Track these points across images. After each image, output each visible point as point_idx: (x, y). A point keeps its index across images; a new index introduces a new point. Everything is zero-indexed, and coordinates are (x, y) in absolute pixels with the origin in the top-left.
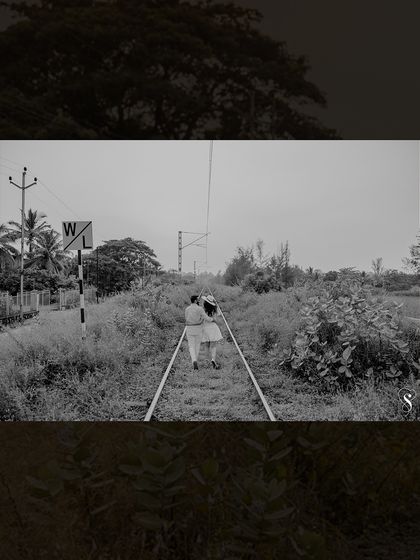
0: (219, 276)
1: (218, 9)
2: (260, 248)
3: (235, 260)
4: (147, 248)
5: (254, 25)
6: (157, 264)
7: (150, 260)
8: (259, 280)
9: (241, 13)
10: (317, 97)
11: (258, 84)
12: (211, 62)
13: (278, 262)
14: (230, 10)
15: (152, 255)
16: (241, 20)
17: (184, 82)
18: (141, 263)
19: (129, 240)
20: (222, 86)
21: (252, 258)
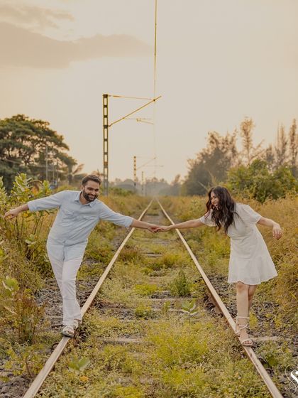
0: (176, 184)
1: (37, 122)
2: (246, 133)
3: (204, 156)
4: (51, 133)
5: (47, 126)
6: (69, 162)
7: (58, 155)
8: (257, 177)
9: (43, 123)
10: (66, 147)
11: (48, 143)
12: (35, 137)
13: (276, 159)
14: (41, 122)
15: (61, 145)
16: (43, 125)
17: (28, 144)
18: (41, 159)
19: (20, 118)
20: (39, 145)
21: (234, 151)
